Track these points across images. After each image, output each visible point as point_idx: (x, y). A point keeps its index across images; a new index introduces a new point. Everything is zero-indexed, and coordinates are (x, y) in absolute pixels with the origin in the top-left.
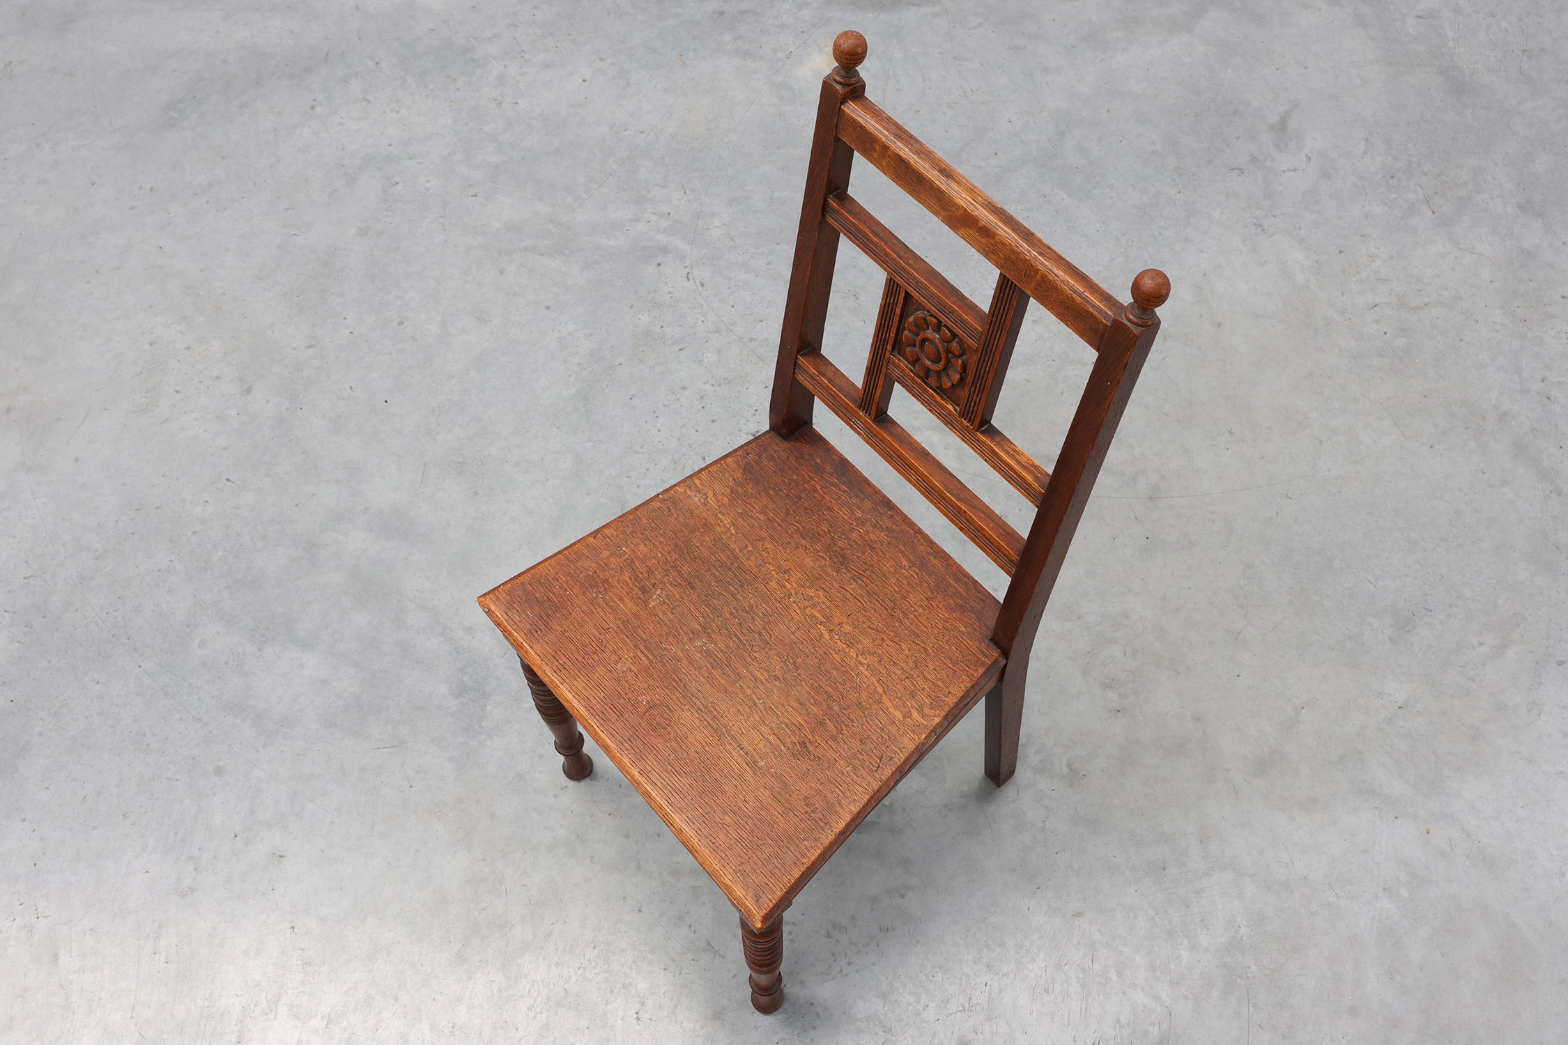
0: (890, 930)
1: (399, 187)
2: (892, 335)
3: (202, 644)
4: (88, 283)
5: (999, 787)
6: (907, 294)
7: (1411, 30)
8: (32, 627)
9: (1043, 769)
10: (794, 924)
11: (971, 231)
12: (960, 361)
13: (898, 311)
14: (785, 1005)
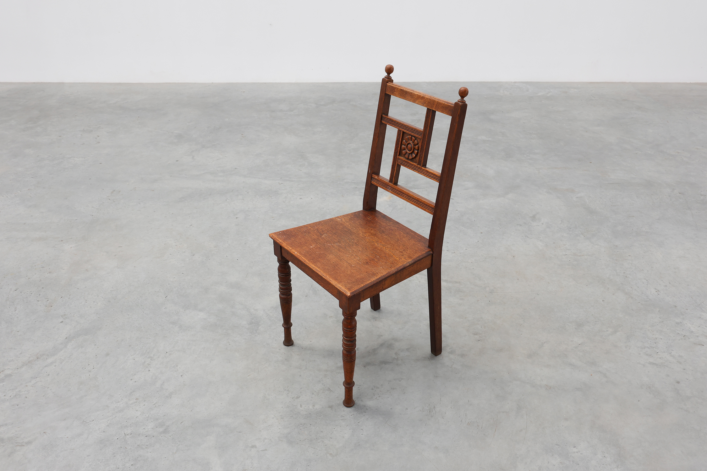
0: (395, 389)
1: (250, 217)
2: (399, 149)
3: (166, 308)
4: (148, 231)
5: (436, 356)
6: (403, 132)
7: (575, 200)
8: (110, 302)
9: (452, 352)
10: (360, 385)
11: (419, 100)
12: (417, 146)
13: (400, 140)
14: (355, 406)
